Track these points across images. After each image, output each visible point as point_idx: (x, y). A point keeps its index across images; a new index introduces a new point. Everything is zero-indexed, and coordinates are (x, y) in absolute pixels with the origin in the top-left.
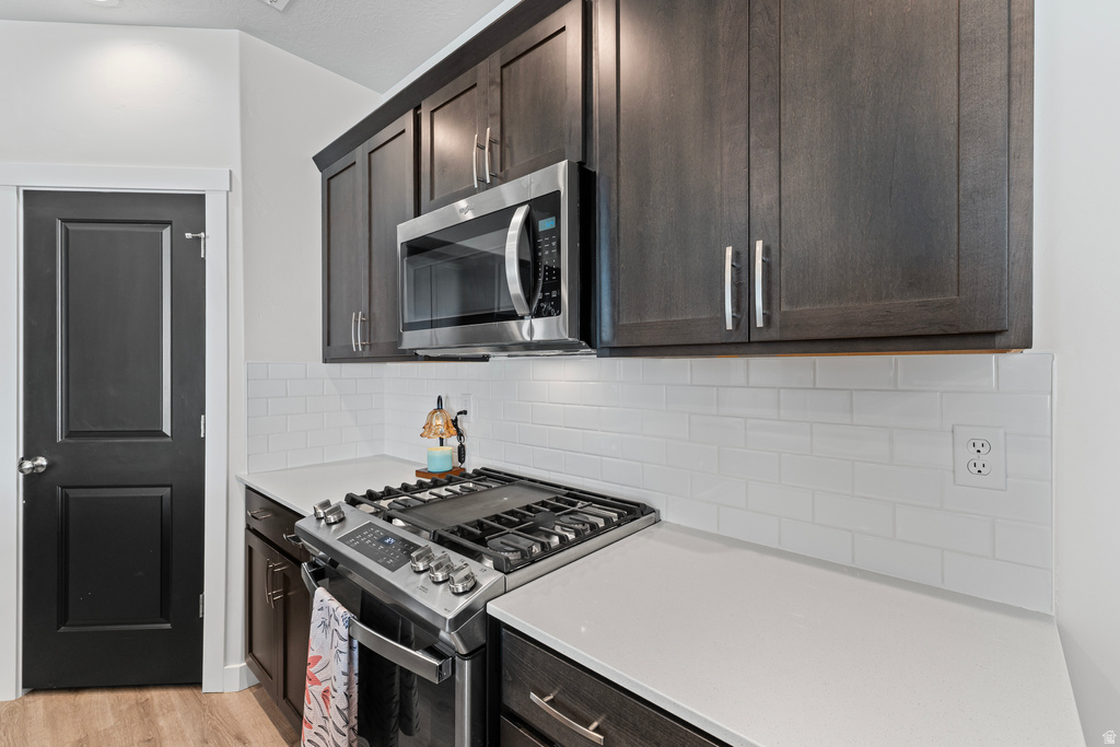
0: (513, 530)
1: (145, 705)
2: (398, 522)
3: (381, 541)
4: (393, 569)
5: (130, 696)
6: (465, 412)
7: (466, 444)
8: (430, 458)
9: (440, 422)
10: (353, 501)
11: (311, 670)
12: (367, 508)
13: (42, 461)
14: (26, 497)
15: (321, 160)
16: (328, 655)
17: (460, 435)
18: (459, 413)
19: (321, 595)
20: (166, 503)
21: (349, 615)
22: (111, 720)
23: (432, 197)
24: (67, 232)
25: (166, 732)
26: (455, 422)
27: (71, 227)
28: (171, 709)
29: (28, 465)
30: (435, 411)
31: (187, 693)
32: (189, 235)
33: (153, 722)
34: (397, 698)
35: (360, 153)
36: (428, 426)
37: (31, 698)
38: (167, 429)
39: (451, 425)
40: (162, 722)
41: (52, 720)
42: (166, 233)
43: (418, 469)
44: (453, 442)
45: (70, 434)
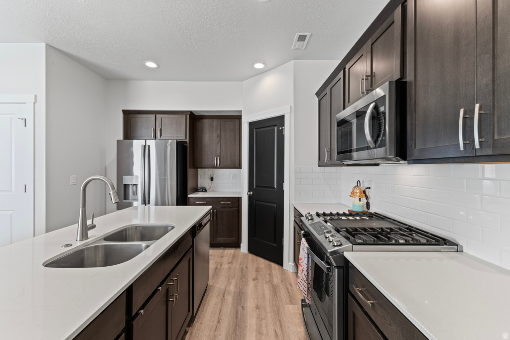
0: (366, 233)
1: (270, 266)
2: (329, 224)
3: (320, 227)
4: (319, 235)
5: (267, 262)
6: (370, 188)
7: (370, 201)
8: (353, 206)
9: (358, 191)
10: (318, 215)
11: (300, 262)
12: (322, 218)
13: (251, 193)
14: (249, 202)
15: (318, 94)
16: (303, 258)
17: (367, 198)
18: (366, 188)
19: (303, 240)
20: (275, 208)
21: (308, 246)
22: (263, 266)
23: (349, 102)
24: (256, 131)
25: (274, 274)
26: (364, 192)
27: (258, 130)
28: (276, 269)
29: (249, 193)
30: (356, 187)
31: (280, 267)
32: (280, 128)
33: (271, 271)
34: (324, 282)
35: (328, 90)
36: (353, 193)
37: (249, 254)
38: (276, 187)
39: (362, 192)
40: (273, 272)
41: (252, 261)
42: (276, 128)
43: (349, 209)
44: (364, 200)
45: (256, 186)
